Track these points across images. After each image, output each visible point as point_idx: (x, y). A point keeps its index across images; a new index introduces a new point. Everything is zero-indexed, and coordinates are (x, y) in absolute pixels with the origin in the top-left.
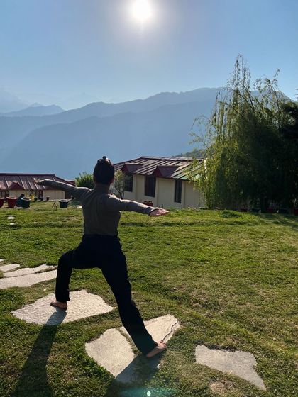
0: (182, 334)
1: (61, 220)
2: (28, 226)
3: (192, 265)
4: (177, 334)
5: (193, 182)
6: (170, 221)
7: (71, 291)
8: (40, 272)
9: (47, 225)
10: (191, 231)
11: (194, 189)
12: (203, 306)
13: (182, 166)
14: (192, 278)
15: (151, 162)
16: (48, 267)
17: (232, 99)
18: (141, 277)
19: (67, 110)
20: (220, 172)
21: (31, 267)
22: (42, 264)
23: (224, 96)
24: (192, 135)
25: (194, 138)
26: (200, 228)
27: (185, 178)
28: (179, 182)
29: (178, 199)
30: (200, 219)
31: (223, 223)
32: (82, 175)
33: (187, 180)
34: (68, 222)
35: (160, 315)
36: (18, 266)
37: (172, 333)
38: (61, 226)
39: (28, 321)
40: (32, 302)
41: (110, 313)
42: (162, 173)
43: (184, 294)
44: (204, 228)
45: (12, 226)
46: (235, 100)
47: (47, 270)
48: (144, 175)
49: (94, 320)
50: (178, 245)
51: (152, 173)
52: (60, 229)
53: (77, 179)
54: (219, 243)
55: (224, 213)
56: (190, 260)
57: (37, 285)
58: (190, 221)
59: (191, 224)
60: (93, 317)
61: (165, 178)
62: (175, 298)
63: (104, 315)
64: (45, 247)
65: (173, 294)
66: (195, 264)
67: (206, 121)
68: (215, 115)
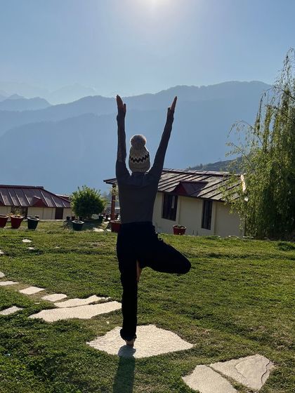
0: (280, 373)
1: (86, 245)
2: (51, 251)
3: (260, 305)
4: (274, 373)
5: (230, 204)
6: (217, 253)
7: (138, 325)
8: (94, 303)
9: (72, 251)
10: (246, 265)
11: (231, 212)
12: (290, 348)
13: (212, 182)
14: (267, 319)
15: (171, 175)
16: (100, 298)
17: (281, 102)
18: (209, 315)
19: (54, 104)
20: (268, 192)
21: (80, 298)
22: (92, 295)
23: (270, 98)
24: (229, 145)
25: (232, 149)
26: (255, 262)
27: (216, 198)
28: (208, 203)
29: (206, 223)
30: (253, 251)
31: (281, 257)
32: (81, 190)
33: (220, 200)
34: (94, 248)
35: (248, 355)
36: (65, 296)
37: (269, 373)
38: (89, 253)
39: (109, 353)
40: (103, 335)
41: (193, 350)
42: (187, 191)
43: (263, 335)
44: (260, 262)
45: (32, 251)
46: (285, 104)
47: (101, 302)
48: (163, 192)
49: (178, 355)
50: (236, 280)
51: (172, 189)
52: (89, 256)
53: (75, 194)
54: (285, 281)
55: (280, 245)
56: (258, 299)
57: (97, 317)
58: (240, 253)
59: (243, 257)
60: (176, 352)
61: (190, 196)
62: (254, 338)
63: (186, 351)
64: (82, 277)
65: (252, 334)
66: (264, 304)
67: (247, 128)
68: (258, 121)
